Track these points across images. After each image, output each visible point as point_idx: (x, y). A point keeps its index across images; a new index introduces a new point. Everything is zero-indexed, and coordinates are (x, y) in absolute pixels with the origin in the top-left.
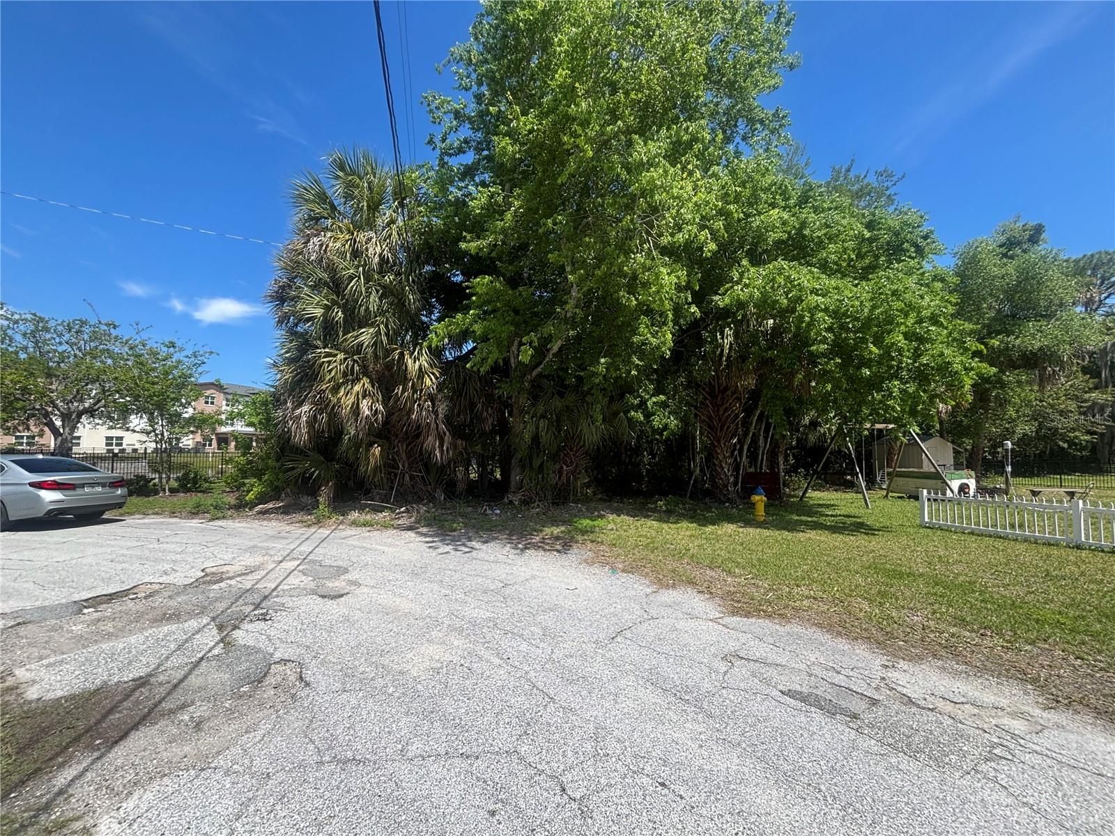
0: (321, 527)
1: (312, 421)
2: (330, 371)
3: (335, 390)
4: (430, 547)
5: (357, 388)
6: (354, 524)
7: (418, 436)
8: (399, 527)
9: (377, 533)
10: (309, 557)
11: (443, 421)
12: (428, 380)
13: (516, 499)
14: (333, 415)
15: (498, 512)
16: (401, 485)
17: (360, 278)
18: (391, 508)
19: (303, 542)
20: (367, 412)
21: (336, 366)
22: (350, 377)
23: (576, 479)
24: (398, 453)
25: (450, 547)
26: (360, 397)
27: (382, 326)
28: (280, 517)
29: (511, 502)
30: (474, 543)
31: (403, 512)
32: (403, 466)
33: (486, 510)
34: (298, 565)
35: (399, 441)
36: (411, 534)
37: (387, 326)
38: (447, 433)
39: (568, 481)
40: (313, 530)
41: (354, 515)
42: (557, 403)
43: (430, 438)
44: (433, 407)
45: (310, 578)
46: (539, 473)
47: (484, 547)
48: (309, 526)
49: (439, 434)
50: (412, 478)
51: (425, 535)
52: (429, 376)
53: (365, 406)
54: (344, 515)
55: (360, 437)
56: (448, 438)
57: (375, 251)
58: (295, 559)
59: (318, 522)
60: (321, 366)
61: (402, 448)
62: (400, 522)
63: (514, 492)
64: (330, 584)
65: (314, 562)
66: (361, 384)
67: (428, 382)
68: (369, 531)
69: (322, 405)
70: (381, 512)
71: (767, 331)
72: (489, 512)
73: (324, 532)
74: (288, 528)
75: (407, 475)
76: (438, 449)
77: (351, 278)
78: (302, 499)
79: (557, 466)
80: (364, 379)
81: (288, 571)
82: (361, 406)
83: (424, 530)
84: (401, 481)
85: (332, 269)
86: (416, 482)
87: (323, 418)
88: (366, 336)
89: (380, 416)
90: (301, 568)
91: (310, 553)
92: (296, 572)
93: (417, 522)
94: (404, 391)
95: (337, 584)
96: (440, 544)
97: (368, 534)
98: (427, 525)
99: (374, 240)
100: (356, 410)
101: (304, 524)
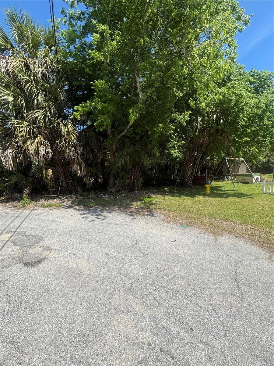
0: (25, 209)
1: (14, 158)
2: (21, 132)
3: (25, 141)
4: (84, 217)
5: (37, 140)
6: (42, 206)
7: (69, 164)
8: (64, 207)
9: (54, 211)
10: (18, 230)
11: (81, 157)
12: (72, 137)
13: (113, 190)
14: (26, 155)
15: (107, 196)
16: (62, 186)
17: (32, 82)
18: (59, 197)
19: (15, 219)
20: (43, 153)
21: (24, 129)
22: (32, 135)
23: (137, 181)
24: (59, 173)
25: (94, 216)
26: (39, 144)
27: (47, 108)
28: (3, 204)
29: (111, 192)
30: (104, 213)
31: (65, 199)
32: (62, 178)
33: (102, 195)
34: (11, 237)
35: (59, 167)
36: (71, 210)
37: (49, 108)
38: (83, 163)
39: (134, 182)
40: (20, 211)
41: (42, 201)
42: (132, 149)
43: (75, 165)
44: (75, 151)
45: (19, 247)
46: (122, 179)
47: (110, 215)
48: (19, 209)
49: (79, 163)
50: (67, 183)
51: (79, 210)
52: (72, 135)
53: (42, 149)
54: (37, 202)
55: (41, 164)
56: (83, 165)
57: (39, 70)
58: (9, 232)
59: (23, 206)
60: (15, 129)
61: (61, 170)
62: (64, 204)
63: (112, 188)
64: (31, 251)
65: (21, 233)
66: (39, 138)
67: (73, 138)
68: (50, 210)
69: (19, 149)
70: (54, 199)
71: (214, 119)
72: (103, 196)
73: (27, 212)
74: (7, 211)
75: (64, 182)
76: (79, 170)
77: (27, 83)
78: (15, 195)
79: (129, 176)
80: (40, 136)
81: (4, 242)
82: (40, 149)
83: (77, 207)
84: (62, 185)
85: (15, 76)
86: (69, 185)
87: (20, 156)
88: (38, 114)
89: (50, 155)
90: (12, 238)
91: (19, 226)
92: (9, 243)
93: (73, 203)
94: (60, 142)
95: (36, 251)
96: (88, 215)
97: (50, 211)
98: (78, 205)
99: (37, 63)
100: (37, 151)
101: (17, 208)
